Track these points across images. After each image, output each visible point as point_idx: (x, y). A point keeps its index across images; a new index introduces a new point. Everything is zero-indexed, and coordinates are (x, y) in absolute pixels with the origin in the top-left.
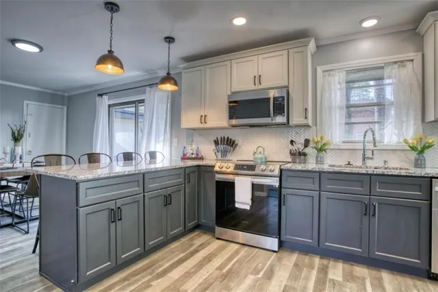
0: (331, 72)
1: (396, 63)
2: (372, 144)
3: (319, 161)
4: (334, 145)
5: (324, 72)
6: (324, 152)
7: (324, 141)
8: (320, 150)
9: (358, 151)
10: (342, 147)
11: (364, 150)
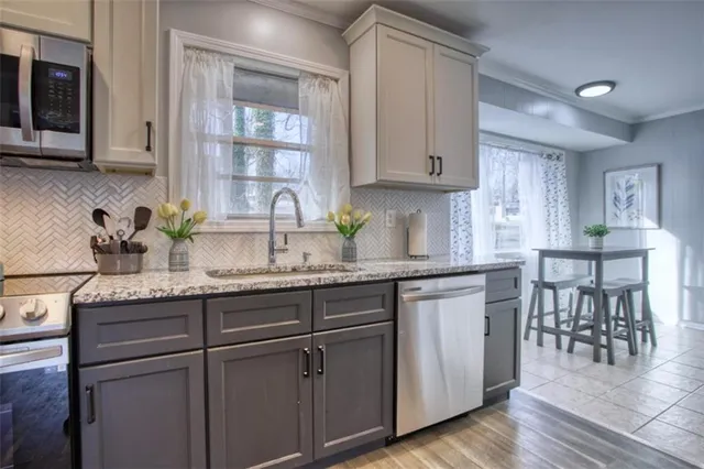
0: (204, 55)
1: (316, 76)
2: (295, 221)
3: (178, 264)
4: (211, 224)
5: (187, 47)
6: (187, 241)
7: (188, 215)
8: (179, 237)
9: (258, 237)
10: (226, 228)
11: (271, 233)
